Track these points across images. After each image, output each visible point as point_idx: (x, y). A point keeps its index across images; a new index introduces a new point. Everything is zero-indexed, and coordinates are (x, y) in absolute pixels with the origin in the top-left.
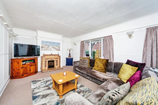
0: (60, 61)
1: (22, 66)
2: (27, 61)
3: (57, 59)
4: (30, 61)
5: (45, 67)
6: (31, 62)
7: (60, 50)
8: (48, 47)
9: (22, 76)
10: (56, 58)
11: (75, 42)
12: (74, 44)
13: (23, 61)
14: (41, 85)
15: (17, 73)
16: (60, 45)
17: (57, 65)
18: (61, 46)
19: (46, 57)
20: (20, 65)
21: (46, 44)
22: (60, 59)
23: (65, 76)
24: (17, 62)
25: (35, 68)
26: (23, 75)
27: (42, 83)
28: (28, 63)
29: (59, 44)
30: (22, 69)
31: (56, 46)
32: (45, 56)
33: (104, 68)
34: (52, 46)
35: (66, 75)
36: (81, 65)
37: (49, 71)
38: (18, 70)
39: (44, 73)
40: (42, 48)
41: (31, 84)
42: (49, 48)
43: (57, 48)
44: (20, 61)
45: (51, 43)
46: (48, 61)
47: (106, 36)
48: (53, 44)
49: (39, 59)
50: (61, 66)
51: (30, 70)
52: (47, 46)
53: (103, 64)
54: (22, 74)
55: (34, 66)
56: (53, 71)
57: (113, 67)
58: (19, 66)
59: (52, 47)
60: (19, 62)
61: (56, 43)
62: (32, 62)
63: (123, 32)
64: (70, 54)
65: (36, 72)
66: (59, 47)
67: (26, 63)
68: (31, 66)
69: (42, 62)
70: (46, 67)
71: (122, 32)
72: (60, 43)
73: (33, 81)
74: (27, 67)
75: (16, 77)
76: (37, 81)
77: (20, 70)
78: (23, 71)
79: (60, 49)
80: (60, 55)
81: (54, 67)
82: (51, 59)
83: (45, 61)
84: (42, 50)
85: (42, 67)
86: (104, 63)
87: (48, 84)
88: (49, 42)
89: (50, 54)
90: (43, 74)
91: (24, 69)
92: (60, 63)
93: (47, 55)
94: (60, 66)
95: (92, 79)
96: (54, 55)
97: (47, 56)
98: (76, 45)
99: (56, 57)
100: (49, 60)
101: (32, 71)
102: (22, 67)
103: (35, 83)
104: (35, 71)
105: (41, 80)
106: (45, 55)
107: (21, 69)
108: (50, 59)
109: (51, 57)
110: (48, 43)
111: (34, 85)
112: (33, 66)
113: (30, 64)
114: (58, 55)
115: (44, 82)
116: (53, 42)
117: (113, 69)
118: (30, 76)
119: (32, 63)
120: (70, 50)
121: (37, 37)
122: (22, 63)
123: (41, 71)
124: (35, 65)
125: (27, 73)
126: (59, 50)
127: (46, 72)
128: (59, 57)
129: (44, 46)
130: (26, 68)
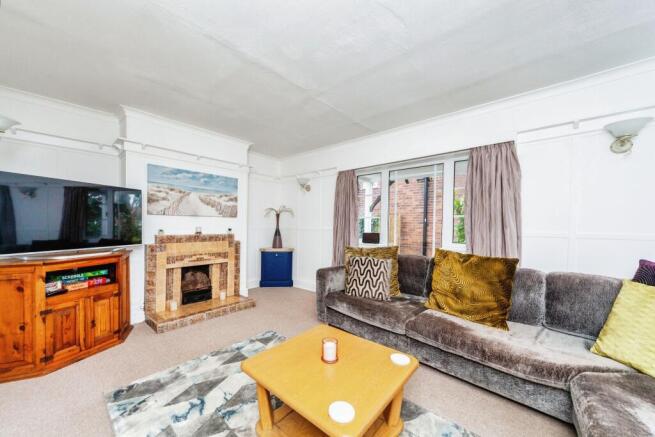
0: (237, 265)
1: (47, 304)
2: (69, 272)
3: (225, 255)
4: (90, 274)
5: (167, 299)
6: (96, 277)
7: (235, 216)
8: (181, 198)
9: (48, 361)
10: (219, 255)
11: (305, 176)
12: (303, 186)
13: (50, 277)
14: (177, 419)
15: (16, 347)
16: (236, 187)
17: (223, 285)
18: (242, 193)
19: (174, 249)
20: (33, 301)
21: (170, 182)
22: (237, 258)
23: (329, 366)
24: (10, 281)
25: (116, 312)
26: (49, 354)
27: (175, 401)
28: (78, 285)
29: (232, 183)
30: (44, 320)
31: (217, 192)
32: (168, 245)
33: (495, 305)
34: (203, 195)
35: (337, 360)
36: (361, 288)
37: (193, 322)
38: (22, 328)
39: (168, 335)
40: (150, 201)
41: (113, 417)
42: (184, 201)
43: (224, 203)
44: (30, 275)
45: (193, 178)
46: (180, 271)
47: (483, 144)
48: (205, 182)
49: (137, 259)
50: (244, 291)
51: (93, 323)
52: (175, 195)
53: (491, 283)
54: (45, 352)
55: (112, 298)
56: (211, 317)
57: (543, 296)
58: (27, 304)
59: (198, 201)
60: (22, 282)
61: (218, 177)
62: (100, 281)
63: (581, 124)
64: (277, 233)
65: (122, 331)
66: (231, 200)
67: (69, 288)
68: (98, 298)
69: (150, 274)
70: (171, 298)
71: (572, 122)
72: (236, 180)
73: (117, 395)
74: (75, 307)
75: (7, 370)
76: (142, 393)
77: (33, 330)
78: (50, 332)
79: (236, 207)
80: (236, 239)
81: (210, 297)
82: (198, 260)
83: (169, 271)
84: (149, 213)
85: (154, 301)
86: (496, 280)
87: (218, 410)
88: (188, 172)
89: (192, 232)
90: (159, 337)
91: (55, 320)
92: (237, 277)
93: (179, 240)
94: (237, 293)
95: (445, 363)
96: (212, 238)
97: (175, 245)
98: (308, 188)
99: (220, 250)
100: (187, 263)
101: (102, 328)
102: (43, 309)
103: (135, 409)
104: (116, 328)
105: (167, 383)
106: (163, 241)
107: (39, 320)
108: (194, 258)
109: (198, 247)
110: (179, 176)
111: (131, 426)
112: (106, 301)
113: (93, 292)
114: (231, 237)
115: (187, 393)
116: (205, 176)
117: (543, 309)
118: (90, 355)
119: (104, 284)
120: (278, 216)
121: (121, 142)
122: (42, 288)
123: (149, 322)
124: (119, 294)
125: (75, 342)
126: (234, 214)
127: (174, 328)
128: (233, 249)
129: (162, 195)
130: (68, 314)
